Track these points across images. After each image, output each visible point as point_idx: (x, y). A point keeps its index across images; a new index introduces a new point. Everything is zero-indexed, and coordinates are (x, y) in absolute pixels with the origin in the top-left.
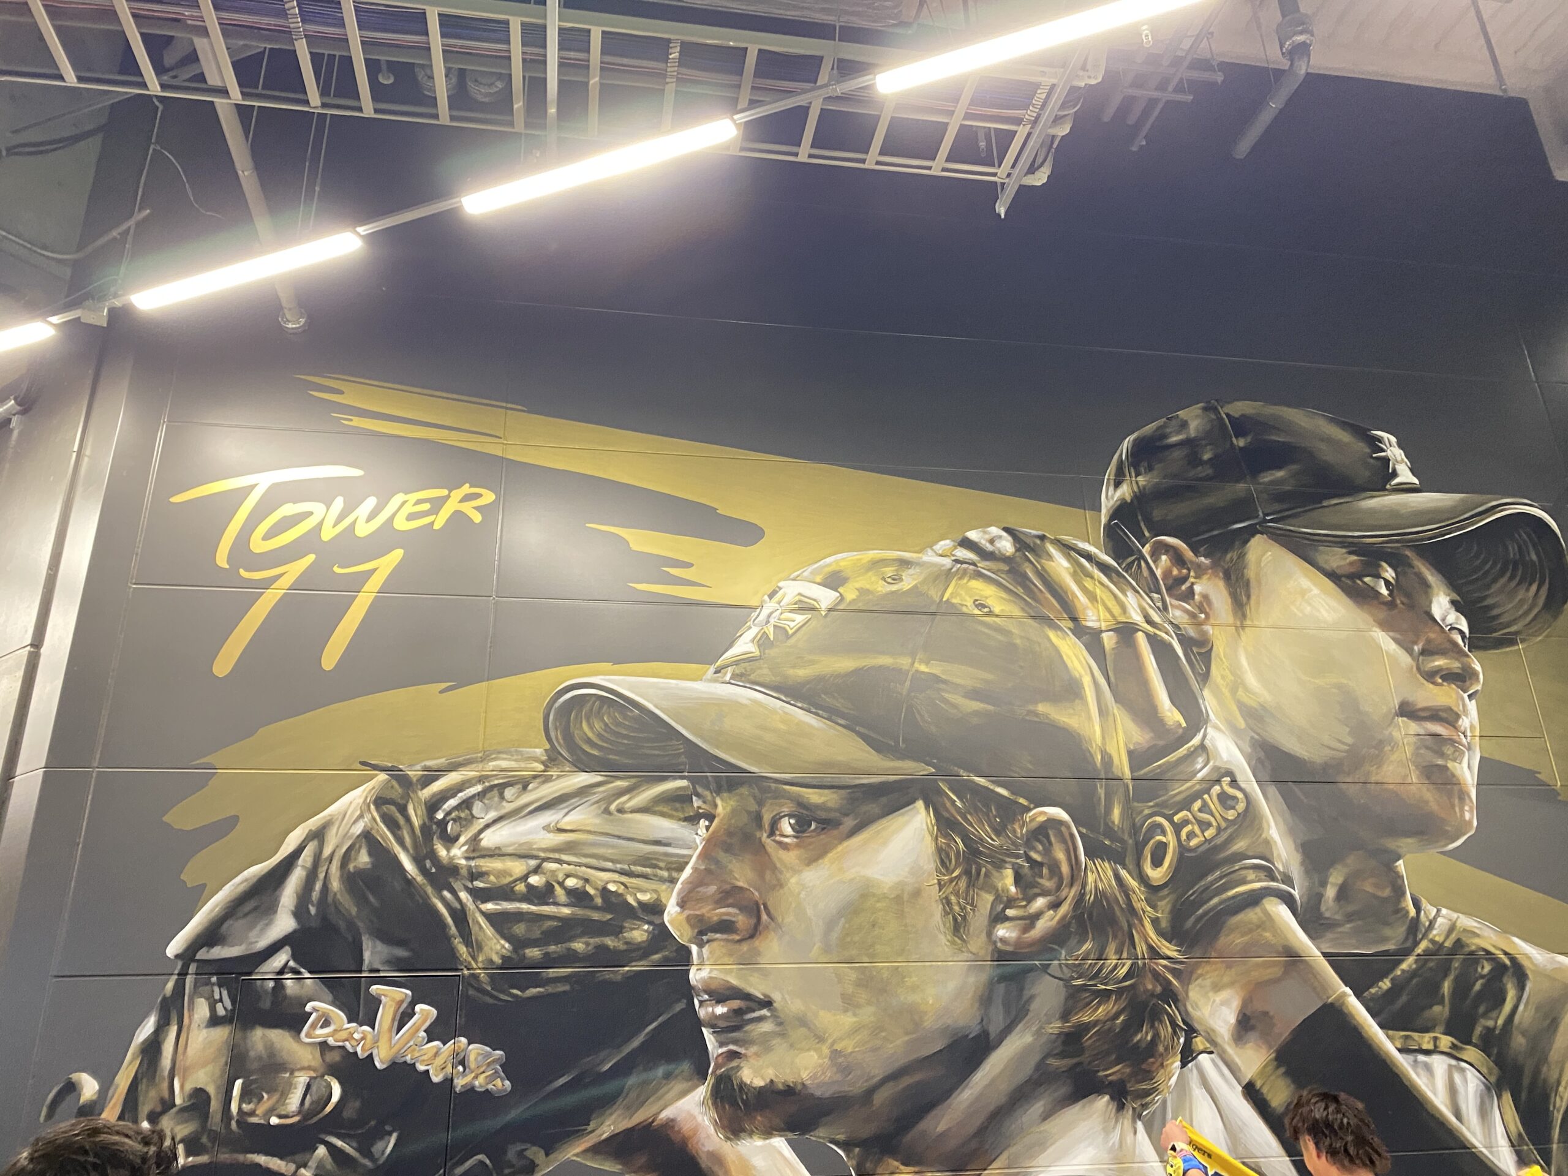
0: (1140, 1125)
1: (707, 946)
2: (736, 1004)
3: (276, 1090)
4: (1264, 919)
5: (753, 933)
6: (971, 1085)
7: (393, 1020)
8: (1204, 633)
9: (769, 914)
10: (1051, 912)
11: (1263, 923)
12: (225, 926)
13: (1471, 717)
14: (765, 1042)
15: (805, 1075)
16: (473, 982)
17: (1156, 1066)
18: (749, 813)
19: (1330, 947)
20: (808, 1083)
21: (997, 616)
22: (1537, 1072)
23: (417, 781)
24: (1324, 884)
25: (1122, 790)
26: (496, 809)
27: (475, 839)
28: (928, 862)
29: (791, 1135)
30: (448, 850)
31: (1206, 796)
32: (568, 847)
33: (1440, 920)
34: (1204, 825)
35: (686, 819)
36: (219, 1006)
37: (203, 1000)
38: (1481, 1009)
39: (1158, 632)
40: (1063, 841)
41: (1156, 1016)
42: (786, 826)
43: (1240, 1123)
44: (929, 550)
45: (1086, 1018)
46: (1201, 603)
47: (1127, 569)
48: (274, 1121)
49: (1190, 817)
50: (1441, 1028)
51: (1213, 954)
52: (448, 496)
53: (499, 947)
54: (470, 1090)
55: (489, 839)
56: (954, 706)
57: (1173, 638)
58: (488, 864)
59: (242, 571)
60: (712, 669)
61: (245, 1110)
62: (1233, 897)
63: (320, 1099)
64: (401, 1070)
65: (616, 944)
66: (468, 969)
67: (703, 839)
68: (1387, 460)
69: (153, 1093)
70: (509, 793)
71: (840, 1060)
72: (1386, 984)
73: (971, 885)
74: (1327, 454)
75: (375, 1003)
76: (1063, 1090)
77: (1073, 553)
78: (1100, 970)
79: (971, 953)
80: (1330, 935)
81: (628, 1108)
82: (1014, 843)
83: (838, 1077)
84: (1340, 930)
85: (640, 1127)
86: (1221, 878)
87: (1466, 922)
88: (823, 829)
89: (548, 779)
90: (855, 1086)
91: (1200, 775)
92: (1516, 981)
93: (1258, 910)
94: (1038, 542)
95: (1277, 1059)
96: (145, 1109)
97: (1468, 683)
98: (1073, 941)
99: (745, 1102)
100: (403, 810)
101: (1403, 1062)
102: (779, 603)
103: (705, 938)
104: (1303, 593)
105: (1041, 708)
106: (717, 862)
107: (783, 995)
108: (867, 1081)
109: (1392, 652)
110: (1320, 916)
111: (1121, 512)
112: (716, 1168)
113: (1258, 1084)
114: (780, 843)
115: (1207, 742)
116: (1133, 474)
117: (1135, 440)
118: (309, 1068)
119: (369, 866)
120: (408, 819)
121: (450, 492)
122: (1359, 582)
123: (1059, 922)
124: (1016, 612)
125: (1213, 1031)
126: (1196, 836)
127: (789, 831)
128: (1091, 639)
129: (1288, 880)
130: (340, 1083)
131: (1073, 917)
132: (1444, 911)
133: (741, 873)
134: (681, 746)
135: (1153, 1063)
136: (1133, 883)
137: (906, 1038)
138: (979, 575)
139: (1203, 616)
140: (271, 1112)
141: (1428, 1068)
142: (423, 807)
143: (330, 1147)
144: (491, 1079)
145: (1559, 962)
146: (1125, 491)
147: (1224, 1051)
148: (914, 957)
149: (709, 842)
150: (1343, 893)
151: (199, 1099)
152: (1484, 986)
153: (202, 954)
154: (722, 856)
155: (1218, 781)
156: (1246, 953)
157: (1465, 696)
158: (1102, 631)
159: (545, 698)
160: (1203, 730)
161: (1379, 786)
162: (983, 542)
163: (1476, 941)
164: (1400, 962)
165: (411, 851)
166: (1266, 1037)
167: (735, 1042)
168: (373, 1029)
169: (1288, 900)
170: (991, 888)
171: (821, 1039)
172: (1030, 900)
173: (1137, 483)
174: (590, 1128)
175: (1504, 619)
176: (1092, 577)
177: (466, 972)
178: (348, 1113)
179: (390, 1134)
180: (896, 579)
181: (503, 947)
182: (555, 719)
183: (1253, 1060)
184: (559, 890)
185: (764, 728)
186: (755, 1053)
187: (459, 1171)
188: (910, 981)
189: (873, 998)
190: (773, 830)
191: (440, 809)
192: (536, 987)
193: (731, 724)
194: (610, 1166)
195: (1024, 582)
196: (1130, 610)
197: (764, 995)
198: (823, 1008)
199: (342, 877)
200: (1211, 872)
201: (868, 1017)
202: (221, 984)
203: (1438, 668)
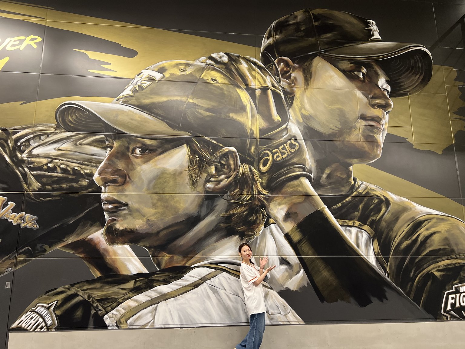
1: (107, 187)
2: (116, 205)
4: (300, 183)
5: (124, 183)
6: (192, 231)
8: (293, 91)
9: (129, 178)
10: (226, 179)
11: (299, 185)
13: (385, 121)
14: (125, 217)
15: (137, 227)
16: (28, 195)
17: (255, 227)
18: (125, 146)
19: (321, 193)
20: (138, 229)
21: (219, 84)
22: (388, 233)
23: (12, 133)
24: (322, 173)
25: (255, 142)
26: (38, 143)
27: (30, 152)
28: (186, 163)
29: (131, 244)
32: (62, 155)
33: (362, 186)
35: (103, 148)
38: (372, 214)
39: (276, 90)
40: (233, 157)
41: (257, 212)
42: (138, 151)
43: (282, 245)
44: (197, 60)
45: (234, 212)
46: (293, 80)
47: (268, 68)
49: (278, 151)
50: (356, 219)
51: (280, 194)
52: (26, 39)
53: (37, 185)
54: (26, 228)
55: (35, 152)
56: (201, 114)
57: (281, 92)
58: (35, 160)
60: (115, 99)
62: (290, 176)
64: (3, 221)
65: (77, 186)
66: (27, 192)
67: (108, 154)
68: (370, 30)
70: (42, 137)
71: (149, 222)
72: (339, 205)
73: (200, 171)
74: (348, 28)
76: (223, 233)
77: (249, 62)
78: (240, 198)
79: (198, 191)
80: (322, 189)
81: (77, 234)
82: (216, 158)
83: (148, 227)
84: (326, 188)
85: (81, 240)
86: (286, 170)
87: (371, 186)
88: (150, 152)
89: (56, 134)
90: (154, 230)
91: (284, 138)
92: (386, 206)
93: (298, 181)
94: (237, 58)
95: (297, 226)
97: (387, 108)
98: (232, 189)
99: (117, 234)
100: (6, 142)
101: (341, 229)
103: (107, 185)
104: (331, 77)
105: (231, 115)
106: (113, 162)
107: (132, 203)
108: (158, 229)
109: (361, 97)
110: (320, 183)
111: (269, 48)
112: (105, 253)
113: (290, 234)
114: (135, 156)
115: (288, 127)
116: (275, 35)
117: (277, 22)
120: (8, 145)
121: (26, 37)
122: (352, 73)
123: (228, 183)
124: (226, 82)
125: (277, 217)
126: (279, 157)
128: (252, 92)
129: (310, 172)
131: (233, 181)
132: (364, 183)
133: (121, 165)
134: (103, 124)
135: (255, 226)
136: (255, 171)
137: (172, 217)
138: (214, 69)
139: (293, 84)
141: (350, 231)
142: (13, 141)
145: (403, 200)
146: (271, 40)
147: (280, 224)
148: (178, 192)
149: (111, 155)
150: (329, 176)
152: (374, 207)
154: (115, 160)
155: (290, 140)
156: (292, 194)
157: (385, 112)
158: (256, 89)
159: (56, 107)
160: (287, 123)
161: (348, 142)
162: (217, 58)
163: (374, 192)
164: (346, 198)
165: (9, 154)
166: (294, 220)
167: (114, 216)
169: (309, 178)
170: (207, 172)
171: (143, 216)
172: (219, 176)
173: (276, 37)
174: (64, 240)
175: (405, 87)
176: (255, 70)
177: (26, 192)
180: (184, 70)
181: (39, 185)
182: (59, 115)
183: (289, 226)
184: (58, 168)
185: (132, 119)
186: (121, 220)
187: (21, 251)
188: (175, 199)
189: (163, 205)
190: (133, 151)
191: (19, 142)
192: (49, 198)
193: (121, 118)
194: (70, 251)
195: (230, 72)
196: (267, 82)
197: (126, 202)
198: (146, 206)
200: (283, 168)
201: (160, 210)
203: (377, 103)
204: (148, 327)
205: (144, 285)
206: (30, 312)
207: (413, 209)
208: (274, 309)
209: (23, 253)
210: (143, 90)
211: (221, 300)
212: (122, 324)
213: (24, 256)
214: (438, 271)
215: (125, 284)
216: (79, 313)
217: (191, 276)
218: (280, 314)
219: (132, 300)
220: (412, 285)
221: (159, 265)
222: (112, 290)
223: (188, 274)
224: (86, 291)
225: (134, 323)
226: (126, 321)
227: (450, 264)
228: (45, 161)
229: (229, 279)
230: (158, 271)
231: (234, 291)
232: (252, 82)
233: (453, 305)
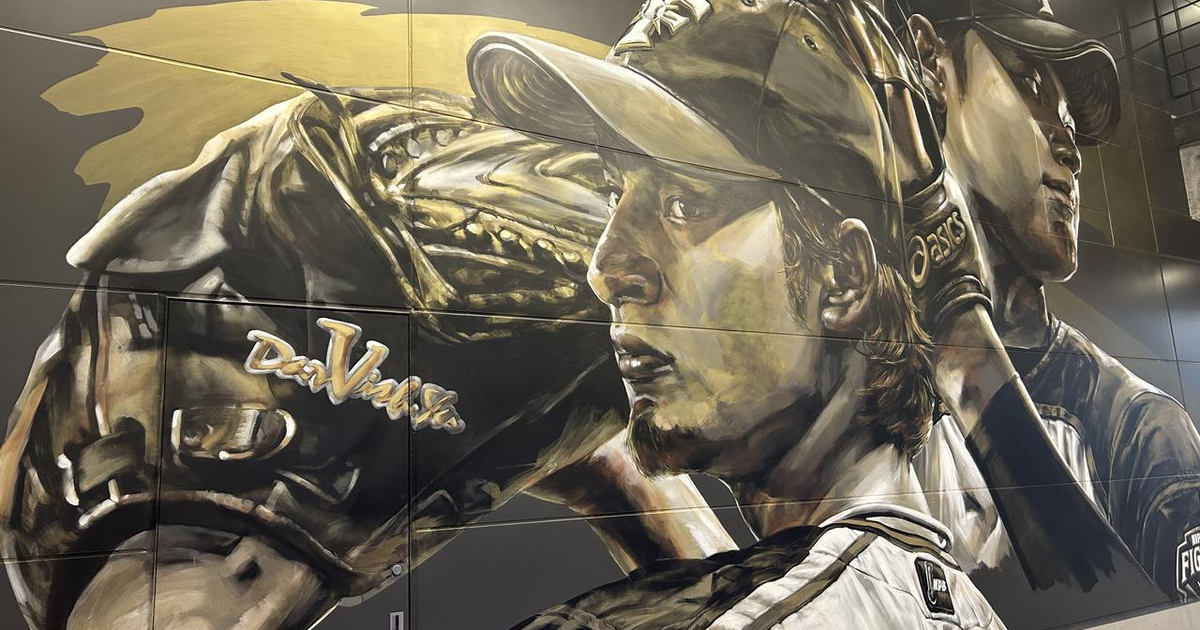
0: (911, 465)
1: (622, 307)
2: (647, 359)
3: (223, 423)
4: (976, 320)
5: (658, 299)
6: (811, 434)
7: (345, 355)
8: (942, 99)
9: (668, 284)
10: (857, 302)
11: (975, 323)
12: (139, 236)
13: (1075, 193)
14: (670, 392)
15: (700, 422)
16: (420, 320)
17: (919, 423)
18: (648, 193)
19: (1008, 344)
20: (703, 429)
23: (347, 105)
24: (1006, 300)
25: (897, 213)
26: (431, 151)
27: (411, 180)
28: (778, 254)
29: (693, 472)
32: (501, 200)
33: (1061, 330)
34: (944, 246)
35: (599, 190)
36: (143, 328)
37: (121, 319)
38: (1079, 391)
39: (916, 91)
40: (864, 247)
41: (918, 387)
42: (677, 208)
43: (964, 465)
45: (879, 386)
46: (940, 74)
47: (898, 35)
48: (224, 455)
50: (1060, 403)
51: (949, 344)
53: (444, 290)
54: (427, 427)
55: (428, 180)
56: (793, 125)
57: (925, 98)
58: (427, 206)
60: (612, 51)
61: (188, 443)
62: (961, 302)
63: (273, 434)
64: (356, 405)
65: (548, 297)
66: (416, 309)
67: (614, 211)
69: (68, 422)
70: (441, 136)
71: (725, 410)
72: (1035, 371)
73: (807, 274)
75: (325, 336)
76: (868, 439)
77: (866, 12)
78: (887, 350)
79: (808, 329)
80: (1008, 335)
81: (568, 446)
82: (834, 246)
83: (724, 424)
84: (1013, 331)
85: (578, 464)
86: (953, 287)
87: (1073, 332)
88: (704, 216)
89: (477, 130)
90: (736, 431)
91: (942, 208)
92: (1094, 375)
93: (972, 312)
95: (982, 420)
96: (61, 439)
97: (1075, 167)
98: (870, 326)
99: (658, 444)
100: (335, 135)
101: (1043, 423)
103: (620, 300)
105: (850, 138)
106: (627, 234)
107: (681, 354)
108: (744, 429)
109: (1039, 137)
110: (1003, 322)
112: (639, 500)
113: (973, 438)
114: (672, 222)
115: (945, 183)
118: (257, 401)
119: (303, 190)
120: (341, 146)
122: (1023, 80)
123: (862, 310)
124: (832, 51)
125: (950, 399)
127: (679, 213)
128: (878, 85)
129: (988, 294)
130: (294, 417)
131: (870, 307)
132: (1063, 324)
133: (647, 248)
134: (591, 120)
135: (918, 421)
136: (904, 284)
137: (769, 395)
138: (808, 15)
139: (941, 85)
140: (219, 446)
141: (1054, 428)
142: (356, 136)
143: (290, 484)
144: (445, 418)
145: (1112, 362)
147: (956, 414)
148: (771, 330)
149: (620, 213)
150: (1015, 307)
151: (129, 431)
152: (1080, 375)
153: (114, 266)
154: (629, 227)
156: (966, 344)
157: (1073, 175)
158: (884, 82)
159: (468, 44)
160: (942, 174)
161: (1032, 232)
163: (1077, 345)
164: (1042, 356)
165: (348, 181)
166: (976, 405)
167: (648, 392)
168: (324, 362)
169: (987, 307)
170: (820, 279)
171: (711, 393)
172: (845, 292)
174: (537, 465)
175: (1092, 125)
176: (878, 36)
177: (414, 312)
178: (306, 448)
179: (352, 470)
180: (751, 1)
181: (448, 290)
182: (478, 70)
183: (970, 420)
184: (496, 241)
185: (657, 117)
186: (664, 403)
187: (422, 506)
188: (770, 348)
189: (745, 363)
190: (669, 212)
191: (374, 140)
192: (481, 332)
193: (631, 106)
194: (556, 500)
195: (836, 28)
196: (901, 70)
197: (667, 352)
198: (710, 367)
199: (273, 198)
200: (947, 282)
201: (742, 377)
202: (142, 302)
203: (1061, 153)
205: (734, 584)
207: (1127, 381)
208: (967, 617)
209: (431, 511)
210: (671, 37)
211: (881, 606)
213: (433, 522)
214: (1166, 506)
215: (693, 587)
217: (821, 552)
220: (1141, 537)
221: (757, 528)
222: (668, 608)
223: (815, 548)
224: (608, 618)
227: (1177, 493)
228: (457, 214)
229: (890, 552)
230: (758, 544)
231: (903, 583)
232: (877, 64)
233: (1188, 570)
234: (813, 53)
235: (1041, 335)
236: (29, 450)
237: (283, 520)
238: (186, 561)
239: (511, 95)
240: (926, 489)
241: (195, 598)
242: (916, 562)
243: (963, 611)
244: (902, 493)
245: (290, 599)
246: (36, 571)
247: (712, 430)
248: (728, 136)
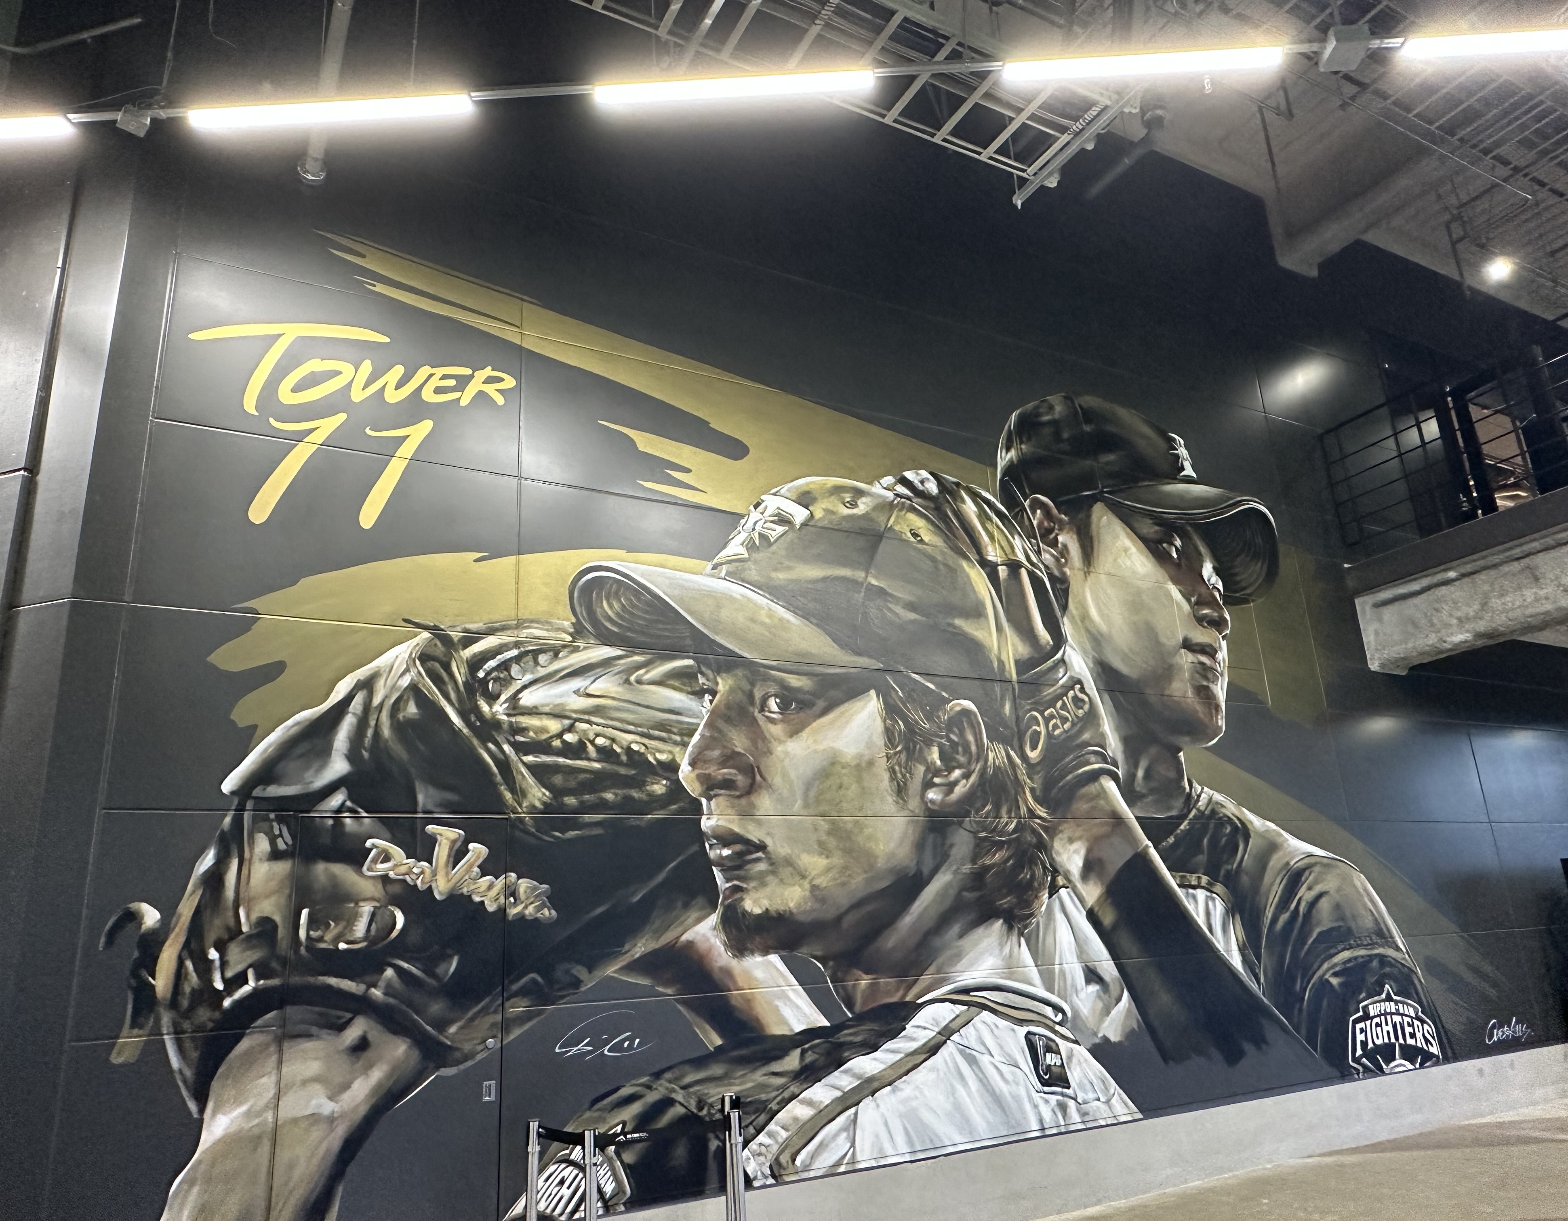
0: (1023, 940)
1: (714, 800)
2: (738, 847)
3: (342, 919)
4: (1101, 791)
5: (751, 789)
6: (911, 912)
7: (449, 856)
8: (1064, 574)
9: (761, 776)
10: (965, 781)
11: (1101, 794)
12: (280, 766)
13: (1223, 654)
14: (761, 879)
15: (791, 905)
16: (518, 823)
17: (1033, 897)
18: (743, 692)
19: (1139, 813)
20: (795, 911)
21: (927, 544)
23: (459, 641)
24: (1136, 766)
25: (1011, 690)
26: (532, 673)
27: (514, 698)
28: (879, 740)
29: (784, 953)
30: (491, 706)
31: (1065, 698)
32: (597, 711)
33: (1203, 795)
34: (1064, 720)
35: (693, 693)
36: (280, 841)
37: (262, 835)
38: (1225, 858)
39: (1035, 570)
40: (971, 725)
41: (1033, 861)
42: (773, 704)
44: (877, 483)
45: (988, 862)
46: (1062, 550)
47: (1014, 518)
48: (342, 946)
50: (1202, 871)
51: (1070, 816)
52: (472, 376)
53: (540, 795)
54: (521, 918)
55: (527, 699)
56: (896, 615)
57: (1044, 575)
58: (527, 721)
59: (271, 420)
60: (710, 566)
61: (313, 936)
62: (1082, 774)
63: (384, 928)
64: (458, 900)
65: (640, 795)
66: (514, 813)
67: (708, 711)
68: (1177, 457)
69: (217, 922)
70: (542, 659)
71: (818, 893)
72: (1171, 840)
73: (910, 757)
75: (432, 841)
76: (973, 915)
77: (979, 500)
78: (996, 827)
79: (911, 811)
80: (1139, 805)
81: (655, 932)
82: (939, 727)
83: (817, 906)
84: (1145, 800)
85: (665, 948)
86: (1074, 760)
87: (1218, 797)
88: (801, 709)
89: (576, 649)
90: (830, 914)
91: (1061, 682)
92: (1244, 839)
93: (1096, 784)
94: (955, 487)
95: (1107, 892)
96: (212, 935)
97: (1222, 627)
98: (978, 804)
99: (747, 927)
100: (447, 667)
101: (1180, 892)
102: (762, 513)
103: (712, 793)
104: (1126, 550)
105: (958, 622)
106: (720, 731)
107: (774, 841)
108: (838, 909)
109: (1179, 601)
110: (1134, 790)
111: (1010, 470)
112: (726, 979)
113: (1096, 909)
114: (767, 717)
115: (1066, 658)
116: (1018, 443)
117: (1020, 414)
118: (373, 899)
119: (417, 717)
120: (452, 677)
122: (1159, 546)
123: (969, 789)
124: (939, 542)
125: (1069, 871)
127: (775, 708)
128: (990, 569)
129: (1115, 764)
130: (403, 912)
131: (978, 785)
132: (1205, 789)
133: (739, 742)
134: (687, 630)
135: (1032, 895)
136: (1018, 761)
137: (865, 876)
138: (913, 510)
139: (1063, 560)
140: (337, 939)
141: (1194, 897)
142: (465, 666)
143: (398, 969)
144: (539, 909)
145: (1267, 826)
146: (1012, 454)
147: (1076, 886)
148: (869, 813)
149: (713, 713)
150: (1148, 775)
151: (265, 927)
152: (1226, 841)
153: (258, 792)
154: (722, 724)
155: (1072, 688)
156: (1088, 816)
157: (1220, 637)
158: (998, 565)
159: (569, 576)
160: (1063, 648)
161: (1170, 698)
162: (916, 482)
163: (1224, 810)
164: (1181, 824)
165: (457, 705)
166: (1100, 876)
167: (738, 878)
168: (431, 863)
169: (1115, 777)
170: (924, 761)
171: (803, 877)
172: (950, 770)
173: (1021, 449)
174: (625, 949)
175: (1243, 584)
176: (991, 521)
177: (512, 816)
178: (414, 938)
179: (451, 957)
180: (853, 505)
181: (544, 794)
182: (579, 597)
183: (1092, 892)
184: (590, 748)
185: (753, 620)
186: (754, 888)
187: (515, 987)
188: (867, 831)
189: (841, 845)
190: (763, 707)
191: (481, 668)
192: (574, 830)
193: (727, 615)
194: (643, 981)
195: (945, 518)
196: (1017, 551)
197: (759, 840)
198: (804, 851)
199: (392, 725)
200: (1068, 755)
201: (837, 860)
202: (280, 820)
203: (1206, 616)
204: (842, 1169)
205: (823, 1058)
206: (556, 1166)
207: (1285, 845)
208: (1085, 1091)
209: (523, 992)
211: (985, 1081)
212: (784, 1169)
213: (525, 1002)
214: (1335, 975)
215: (780, 1061)
216: (680, 1153)
217: (918, 1027)
218: (1099, 1100)
219: (802, 1102)
220: (1300, 1010)
221: (850, 1007)
222: (753, 1081)
223: (912, 1023)
224: (692, 1090)
225: (810, 1164)
226: (794, 1160)
227: (1349, 960)
228: (554, 726)
229: (997, 1026)
230: (850, 1020)
231: (1009, 1056)
232: (990, 549)
233: (1364, 1044)
234: (920, 546)
235: (1178, 804)
236: (187, 945)
237: (391, 1000)
238: (309, 1036)
239: (609, 616)
240: (1039, 963)
241: (314, 1067)
242: (1026, 1037)
243: (1081, 1086)
244: (1011, 966)
245: (394, 1069)
246: (188, 1045)
247: (805, 912)
248: (825, 630)
